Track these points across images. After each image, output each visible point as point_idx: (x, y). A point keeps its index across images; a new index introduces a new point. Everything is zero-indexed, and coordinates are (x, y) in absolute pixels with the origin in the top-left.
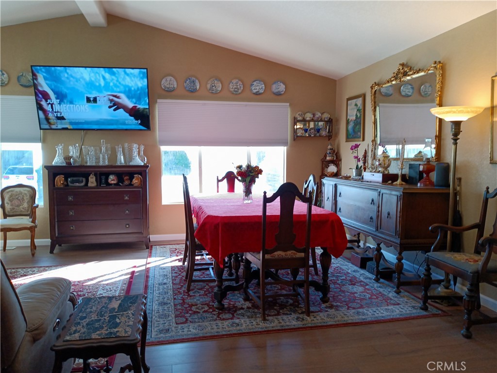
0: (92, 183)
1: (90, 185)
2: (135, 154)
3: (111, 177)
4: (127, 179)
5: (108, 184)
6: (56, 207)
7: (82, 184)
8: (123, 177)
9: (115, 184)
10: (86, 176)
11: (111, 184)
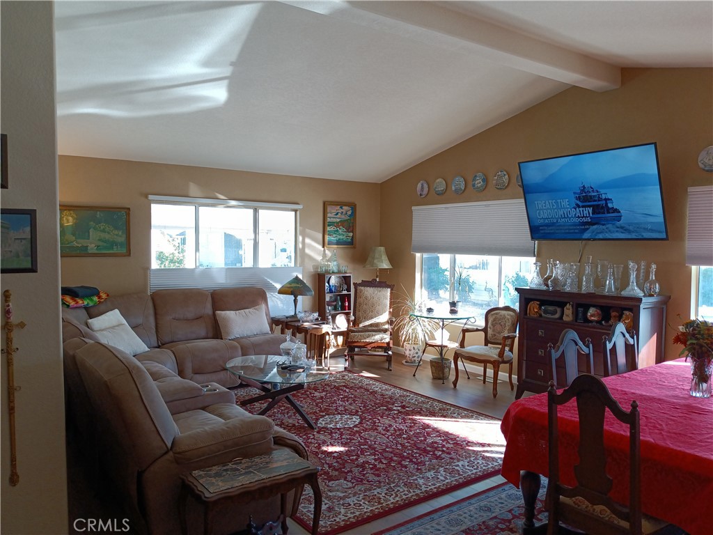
0: (567, 316)
1: (565, 318)
2: (633, 277)
3: (592, 311)
4: (615, 316)
5: (586, 320)
6: (525, 341)
7: (557, 316)
8: (611, 311)
9: (597, 322)
10: (562, 305)
11: (591, 321)
